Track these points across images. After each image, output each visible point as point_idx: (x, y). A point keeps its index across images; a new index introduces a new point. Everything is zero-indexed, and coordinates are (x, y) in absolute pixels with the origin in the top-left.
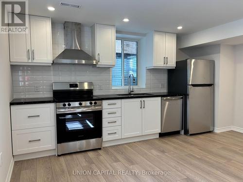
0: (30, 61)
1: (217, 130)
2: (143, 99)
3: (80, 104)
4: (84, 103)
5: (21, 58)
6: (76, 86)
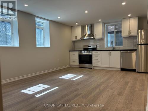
0: (76, 39)
2: (110, 51)
6: (90, 46)
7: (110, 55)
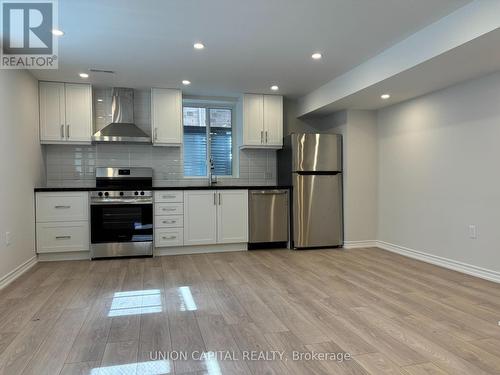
0: (64, 139)
1: (348, 245)
2: (219, 191)
3: (121, 194)
4: (126, 193)
5: (53, 136)
6: (128, 172)
7: (217, 202)
